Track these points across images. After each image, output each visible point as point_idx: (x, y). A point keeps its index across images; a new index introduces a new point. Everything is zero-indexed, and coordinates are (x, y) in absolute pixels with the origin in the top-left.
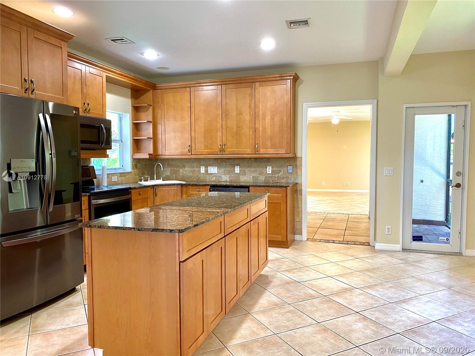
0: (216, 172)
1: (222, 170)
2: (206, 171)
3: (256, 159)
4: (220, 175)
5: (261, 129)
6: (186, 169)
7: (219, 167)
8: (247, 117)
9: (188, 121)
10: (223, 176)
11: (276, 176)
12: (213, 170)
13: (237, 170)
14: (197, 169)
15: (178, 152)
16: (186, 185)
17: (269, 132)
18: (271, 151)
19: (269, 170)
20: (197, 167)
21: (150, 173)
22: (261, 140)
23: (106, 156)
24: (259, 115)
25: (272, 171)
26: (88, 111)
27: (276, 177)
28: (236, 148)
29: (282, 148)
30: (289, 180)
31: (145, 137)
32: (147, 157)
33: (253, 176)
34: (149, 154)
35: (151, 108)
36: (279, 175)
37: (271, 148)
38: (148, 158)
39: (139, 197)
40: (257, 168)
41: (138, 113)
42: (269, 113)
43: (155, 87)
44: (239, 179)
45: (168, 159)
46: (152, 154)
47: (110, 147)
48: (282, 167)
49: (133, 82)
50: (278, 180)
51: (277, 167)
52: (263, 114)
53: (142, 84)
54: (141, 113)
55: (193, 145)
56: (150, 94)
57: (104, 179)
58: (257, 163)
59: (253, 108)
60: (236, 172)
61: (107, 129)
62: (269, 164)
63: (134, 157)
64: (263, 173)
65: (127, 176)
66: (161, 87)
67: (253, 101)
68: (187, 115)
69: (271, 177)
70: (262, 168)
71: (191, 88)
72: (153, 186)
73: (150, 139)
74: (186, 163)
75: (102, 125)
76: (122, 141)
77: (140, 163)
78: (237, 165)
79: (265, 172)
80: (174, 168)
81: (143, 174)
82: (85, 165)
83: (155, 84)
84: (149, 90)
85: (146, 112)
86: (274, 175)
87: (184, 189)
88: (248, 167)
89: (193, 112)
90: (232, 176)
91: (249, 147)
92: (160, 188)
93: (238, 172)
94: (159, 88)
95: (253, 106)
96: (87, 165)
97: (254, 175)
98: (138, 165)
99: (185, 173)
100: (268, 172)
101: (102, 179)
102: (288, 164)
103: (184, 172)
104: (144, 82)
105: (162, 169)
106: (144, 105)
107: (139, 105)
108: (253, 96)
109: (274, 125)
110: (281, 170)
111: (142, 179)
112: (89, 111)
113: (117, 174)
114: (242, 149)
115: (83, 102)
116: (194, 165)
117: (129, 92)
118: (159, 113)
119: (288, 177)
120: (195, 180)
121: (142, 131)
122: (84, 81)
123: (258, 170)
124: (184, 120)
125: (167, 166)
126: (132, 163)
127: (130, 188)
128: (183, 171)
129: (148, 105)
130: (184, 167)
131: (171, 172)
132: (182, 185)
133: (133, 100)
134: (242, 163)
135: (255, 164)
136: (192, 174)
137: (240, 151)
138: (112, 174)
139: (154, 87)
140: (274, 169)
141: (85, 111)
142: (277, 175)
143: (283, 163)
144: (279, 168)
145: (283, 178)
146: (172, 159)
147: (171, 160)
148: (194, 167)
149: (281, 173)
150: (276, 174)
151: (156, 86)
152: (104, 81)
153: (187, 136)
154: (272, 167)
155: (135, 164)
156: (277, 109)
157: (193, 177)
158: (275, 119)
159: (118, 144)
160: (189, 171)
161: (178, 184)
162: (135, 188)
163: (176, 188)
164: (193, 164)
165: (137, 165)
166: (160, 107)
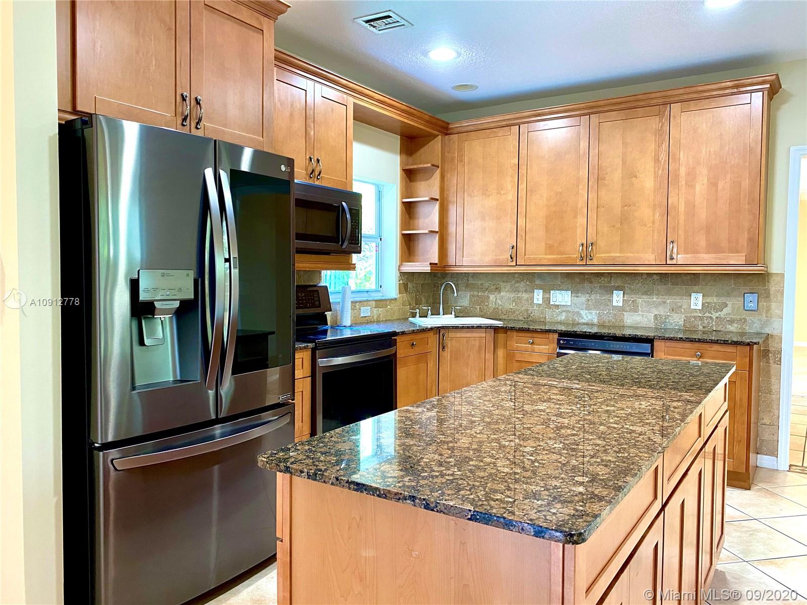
0: (569, 304)
1: (583, 299)
2: (547, 300)
3: (663, 277)
4: (577, 310)
5: (682, 208)
6: (502, 294)
7: (575, 292)
8: (648, 182)
9: (512, 196)
10: (583, 312)
11: (715, 315)
12: (562, 297)
13: (618, 298)
14: (525, 296)
15: (488, 260)
16: (505, 330)
17: (702, 214)
18: (707, 258)
19: (697, 301)
20: (526, 291)
21: (431, 300)
22: (681, 232)
23: (352, 267)
24: (677, 176)
25: (703, 304)
26: (317, 174)
27: (714, 317)
28: (621, 252)
29: (737, 252)
30: (747, 328)
31: (423, 229)
32: (428, 269)
33: (655, 315)
34: (431, 264)
35: (438, 171)
36: (722, 314)
37: (708, 252)
38: (430, 271)
39: (412, 352)
40: (666, 297)
41: (412, 183)
42: (705, 171)
43: (447, 129)
44: (622, 320)
45: (467, 275)
46: (436, 264)
47: (359, 248)
48: (728, 295)
49: (407, 118)
50: (717, 325)
51: (716, 296)
52: (688, 174)
53: (422, 122)
54: (418, 183)
55: (521, 245)
56: (436, 145)
57: (345, 313)
58: (665, 284)
59: (665, 161)
60: (615, 304)
61: (353, 211)
62: (697, 287)
63: (401, 268)
64: (681, 307)
65: (389, 307)
66: (460, 129)
67: (664, 146)
68: (509, 184)
69: (701, 318)
70: (679, 297)
71: (521, 125)
72: (438, 330)
73: (434, 234)
74: (504, 282)
75: (343, 203)
76: (381, 239)
77: (413, 281)
78: (618, 288)
79: (684, 307)
80: (478, 292)
81: (418, 302)
82: (312, 284)
83: (448, 124)
84: (436, 136)
85: (427, 179)
86: (707, 314)
87: (501, 336)
88: (645, 293)
89: (523, 174)
90: (606, 312)
91: (651, 250)
92: (452, 334)
93: (621, 304)
94: (455, 131)
95: (663, 157)
96: (315, 284)
97: (656, 313)
98: (410, 285)
99: (500, 303)
100: (692, 307)
101: (342, 312)
102: (747, 289)
103: (498, 301)
104: (427, 118)
105: (456, 294)
106: (425, 165)
107: (415, 167)
108: (666, 134)
109: (717, 199)
110: (727, 302)
111: (416, 313)
112: (319, 175)
113: (370, 303)
114: (633, 253)
115: (308, 157)
116: (519, 286)
117: (396, 140)
118: (453, 181)
119: (745, 319)
120: (521, 318)
121: (418, 218)
122: (312, 112)
123: (668, 301)
124: (503, 194)
125: (464, 288)
126: (399, 281)
127: (395, 334)
128: (496, 299)
129: (433, 165)
130: (498, 289)
131: (471, 300)
132: (496, 329)
133: (404, 157)
134: (629, 284)
135: (661, 288)
136: (516, 305)
137: (628, 258)
138: (360, 302)
139: (445, 130)
140: (709, 300)
141: (311, 173)
142: (717, 315)
143: (733, 286)
144: (722, 298)
145: (731, 322)
146: (475, 275)
147: (472, 276)
148: (519, 291)
149: (725, 311)
150: (713, 312)
151: (450, 126)
152: (350, 114)
153: (510, 226)
154: (703, 296)
155: (403, 283)
156: (726, 160)
157: (517, 312)
158: (721, 185)
159: (374, 245)
160: (509, 299)
161: (488, 327)
162: (403, 333)
163: (484, 335)
164: (518, 284)
165: (407, 284)
166: (455, 169)
